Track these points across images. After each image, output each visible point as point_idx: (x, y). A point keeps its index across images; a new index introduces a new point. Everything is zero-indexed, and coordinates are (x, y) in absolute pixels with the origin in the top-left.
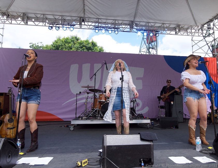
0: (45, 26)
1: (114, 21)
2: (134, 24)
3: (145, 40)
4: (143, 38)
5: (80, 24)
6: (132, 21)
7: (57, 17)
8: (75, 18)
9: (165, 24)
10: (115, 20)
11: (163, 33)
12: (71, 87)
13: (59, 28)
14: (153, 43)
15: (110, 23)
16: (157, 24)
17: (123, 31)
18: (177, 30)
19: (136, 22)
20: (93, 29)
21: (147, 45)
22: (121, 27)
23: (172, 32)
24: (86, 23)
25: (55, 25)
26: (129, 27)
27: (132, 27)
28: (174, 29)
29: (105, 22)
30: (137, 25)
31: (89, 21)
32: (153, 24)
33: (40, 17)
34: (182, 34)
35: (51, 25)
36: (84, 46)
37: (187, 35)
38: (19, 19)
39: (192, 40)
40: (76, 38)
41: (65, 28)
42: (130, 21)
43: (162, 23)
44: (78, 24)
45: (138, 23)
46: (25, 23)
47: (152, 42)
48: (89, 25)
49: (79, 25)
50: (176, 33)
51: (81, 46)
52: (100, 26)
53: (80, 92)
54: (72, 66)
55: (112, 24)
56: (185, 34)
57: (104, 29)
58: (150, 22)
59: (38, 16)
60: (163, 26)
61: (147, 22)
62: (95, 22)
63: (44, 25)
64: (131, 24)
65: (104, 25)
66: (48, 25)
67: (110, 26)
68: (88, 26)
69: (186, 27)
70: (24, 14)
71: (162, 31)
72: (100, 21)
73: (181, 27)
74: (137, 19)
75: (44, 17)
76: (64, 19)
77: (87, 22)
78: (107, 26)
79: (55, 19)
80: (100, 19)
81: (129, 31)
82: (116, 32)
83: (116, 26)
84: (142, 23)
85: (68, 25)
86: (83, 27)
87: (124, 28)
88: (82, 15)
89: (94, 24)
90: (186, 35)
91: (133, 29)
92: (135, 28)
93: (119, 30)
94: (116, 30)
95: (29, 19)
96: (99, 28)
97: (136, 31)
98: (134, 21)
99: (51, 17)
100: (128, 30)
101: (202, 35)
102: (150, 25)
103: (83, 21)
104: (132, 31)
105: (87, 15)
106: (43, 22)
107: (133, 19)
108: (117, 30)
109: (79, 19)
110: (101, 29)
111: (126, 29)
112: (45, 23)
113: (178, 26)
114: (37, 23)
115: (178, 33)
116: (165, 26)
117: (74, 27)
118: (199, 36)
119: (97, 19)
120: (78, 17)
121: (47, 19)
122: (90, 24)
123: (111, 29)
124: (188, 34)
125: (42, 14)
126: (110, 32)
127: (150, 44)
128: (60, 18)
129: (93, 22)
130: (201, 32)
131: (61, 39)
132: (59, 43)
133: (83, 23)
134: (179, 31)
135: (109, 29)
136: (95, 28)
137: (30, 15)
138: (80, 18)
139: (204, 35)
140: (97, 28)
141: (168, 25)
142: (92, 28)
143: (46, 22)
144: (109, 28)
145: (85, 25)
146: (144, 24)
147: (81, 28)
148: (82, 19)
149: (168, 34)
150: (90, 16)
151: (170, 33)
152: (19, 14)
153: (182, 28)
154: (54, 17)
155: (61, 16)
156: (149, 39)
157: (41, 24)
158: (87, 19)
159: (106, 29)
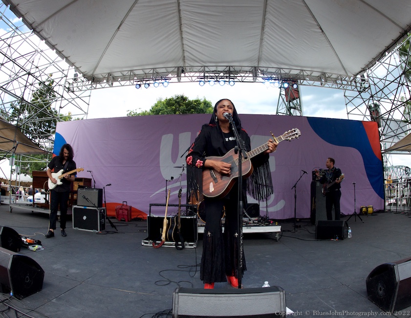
0: (133, 85)
1: (228, 67)
2: (259, 71)
3: (284, 96)
4: (280, 94)
5: (179, 76)
6: (255, 67)
7: (147, 71)
8: (171, 69)
9: (305, 70)
10: (230, 66)
11: (303, 84)
12: (162, 169)
13: (149, 85)
14: (295, 102)
15: (221, 72)
16: (292, 70)
17: (243, 82)
18: (323, 80)
19: (262, 69)
20: (197, 81)
21: (286, 103)
22: (239, 75)
23: (316, 82)
24: (187, 74)
25: (144, 82)
26: (251, 75)
27: (255, 76)
28: (319, 79)
29: (214, 70)
30: (263, 73)
31: (191, 70)
32: (287, 71)
33: (127, 74)
34: (330, 86)
35: (139, 83)
36: (193, 108)
37: (337, 87)
38: (105, 81)
39: (345, 96)
40: (182, 97)
41: (156, 85)
42: (252, 67)
43: (301, 70)
44: (176, 76)
45: (265, 69)
46: (109, 85)
47: (294, 99)
48: (190, 76)
49: (176, 78)
50: (321, 84)
51: (189, 107)
52: (207, 76)
53: (172, 178)
54: (164, 137)
55: (225, 72)
56: (334, 86)
57: (213, 80)
58: (282, 68)
59: (125, 73)
60: (302, 74)
61: (278, 68)
62: (200, 72)
63: (131, 84)
64: (255, 72)
65: (214, 75)
66: (135, 83)
67: (222, 74)
68: (190, 78)
69: (334, 76)
70: (110, 74)
71: (302, 81)
72: (207, 69)
73: (327, 76)
74: (262, 64)
75: (132, 74)
76: (157, 73)
77: (187, 72)
78: (217, 75)
79: (146, 74)
80: (207, 66)
81: (252, 81)
82: (232, 83)
83: (231, 75)
84: (270, 70)
85: (162, 80)
86: (183, 79)
87: (244, 76)
88: (181, 64)
89: (197, 74)
90: (335, 88)
91: (258, 78)
92: (260, 77)
93: (235, 80)
94: (231, 80)
95: (115, 79)
96: (206, 79)
97: (263, 81)
98: (258, 67)
99: (141, 72)
100: (251, 79)
101: (356, 89)
102: (282, 72)
103: (183, 71)
104: (257, 81)
105: (188, 63)
106: (130, 80)
107: (257, 63)
108: (233, 80)
109: (176, 70)
110: (209, 79)
111: (247, 78)
112: (132, 81)
113: (324, 74)
114: (123, 83)
115: (325, 85)
116: (305, 74)
117: (170, 81)
118: (353, 90)
119: (202, 66)
120: (176, 67)
121: (135, 75)
122: (192, 74)
123: (223, 80)
124: (339, 86)
125: (129, 71)
126: (222, 83)
127: (291, 103)
128: (152, 72)
129: (196, 72)
130: (355, 85)
131: (163, 100)
132: (159, 107)
133: (183, 75)
134: (326, 81)
135: (221, 80)
136: (199, 80)
137: (116, 75)
138: (178, 68)
139: (359, 90)
140: (203, 80)
141: (309, 73)
143: (133, 79)
144: (220, 78)
145: (185, 76)
146: (273, 70)
147: (179, 81)
148: (181, 69)
149: (310, 85)
150: (192, 64)
151: (314, 84)
152: (104, 75)
153: (329, 77)
154: (143, 71)
155: (152, 69)
156: (289, 96)
157: (128, 83)
158: (188, 69)
159: (216, 79)
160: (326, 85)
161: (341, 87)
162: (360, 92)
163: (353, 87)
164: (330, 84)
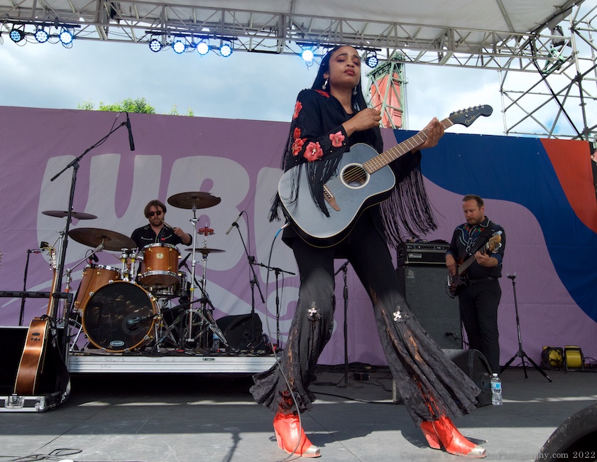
1: (220, 12)
2: (293, 27)
6: (284, 17)
9: (400, 24)
10: (223, 9)
16: (371, 24)
17: (253, 51)
18: (445, 48)
19: (300, 21)
20: (148, 42)
23: (428, 53)
27: (282, 36)
28: (436, 44)
32: (357, 27)
34: (463, 61)
37: (480, 64)
39: (501, 91)
42: (276, 13)
43: (390, 23)
45: (306, 22)
48: (129, 27)
49: (95, 28)
50: (440, 57)
52: (169, 30)
56: (473, 62)
57: (182, 39)
58: (345, 19)
60: (393, 33)
61: (336, 19)
65: (186, 28)
69: (475, 37)
73: (457, 37)
77: (125, 17)
78: (194, 29)
80: (170, 5)
81: (275, 49)
82: (226, 50)
90: (476, 67)
91: (287, 43)
93: (237, 44)
94: (225, 42)
97: (297, 49)
98: (290, 15)
100: (273, 44)
101: (532, 67)
104: (285, 50)
107: (288, 5)
108: (228, 42)
110: (173, 38)
115: (447, 59)
116: (401, 34)
118: (522, 69)
119: (157, 4)
124: (486, 60)
129: (139, 19)
134: (452, 49)
135: (201, 40)
136: (149, 36)
138: (100, 1)
140: (160, 38)
141: (410, 31)
142: (145, 39)
144: (200, 37)
147: (104, 37)
149: (412, 62)
151: (421, 59)
153: (460, 41)
158: (126, 8)
159: (189, 39)
160: (452, 61)
161: (492, 64)
162: (544, 75)
163: (525, 62)
164: (462, 57)
